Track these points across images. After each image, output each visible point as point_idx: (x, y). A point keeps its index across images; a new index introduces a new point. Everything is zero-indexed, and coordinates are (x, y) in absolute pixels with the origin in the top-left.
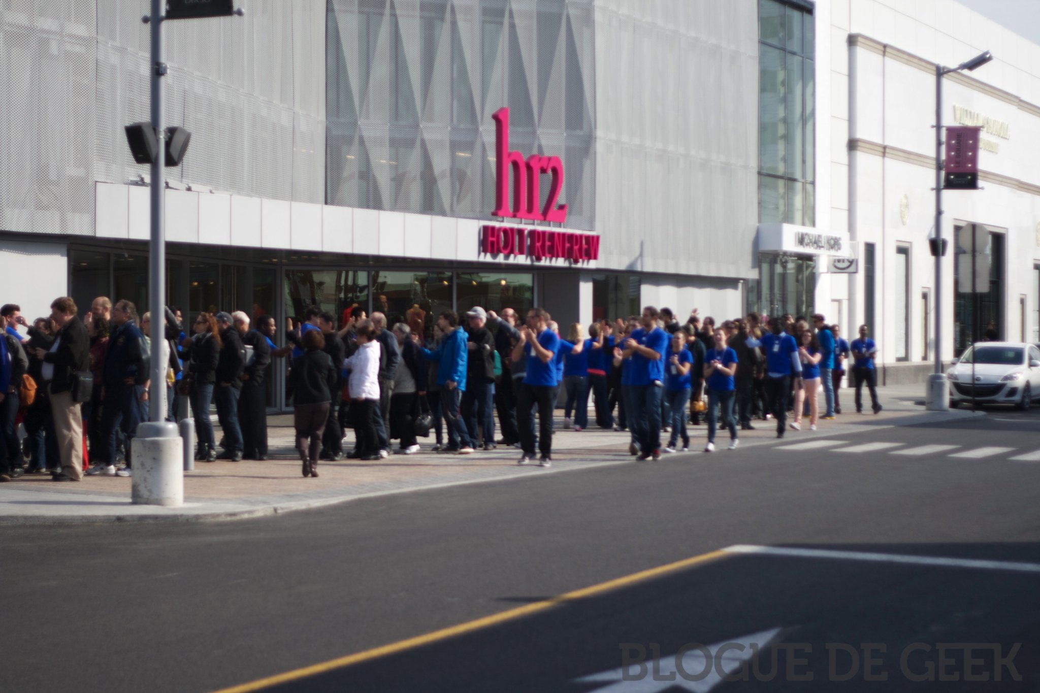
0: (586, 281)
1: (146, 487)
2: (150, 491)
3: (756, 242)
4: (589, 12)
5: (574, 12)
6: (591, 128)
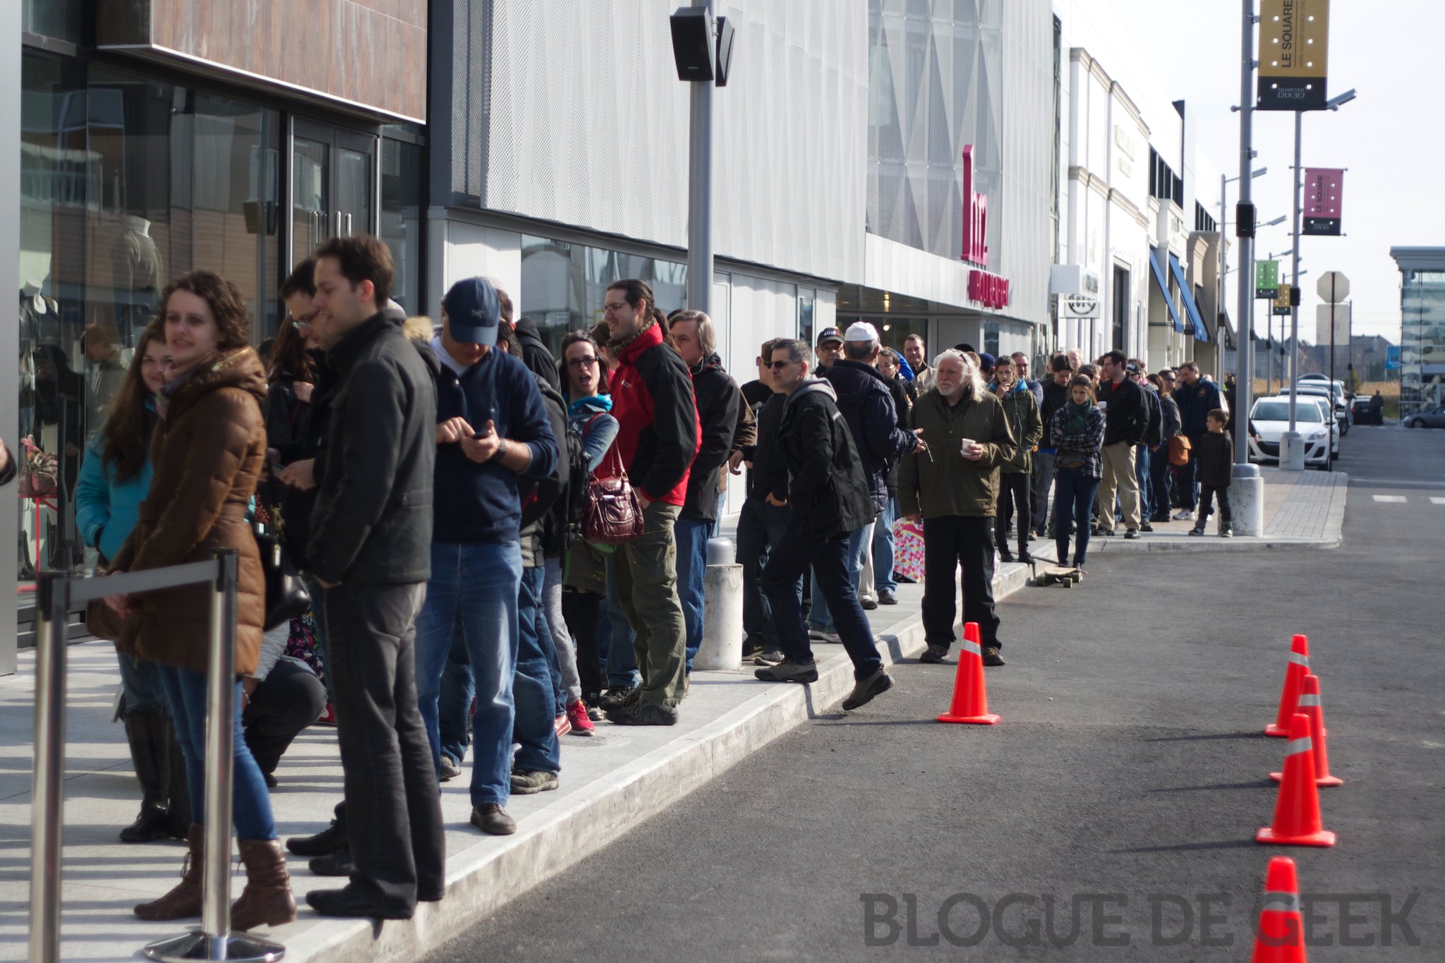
0: (984, 328)
3: (1049, 285)
4: (997, 39)
5: (984, 38)
6: (999, 165)
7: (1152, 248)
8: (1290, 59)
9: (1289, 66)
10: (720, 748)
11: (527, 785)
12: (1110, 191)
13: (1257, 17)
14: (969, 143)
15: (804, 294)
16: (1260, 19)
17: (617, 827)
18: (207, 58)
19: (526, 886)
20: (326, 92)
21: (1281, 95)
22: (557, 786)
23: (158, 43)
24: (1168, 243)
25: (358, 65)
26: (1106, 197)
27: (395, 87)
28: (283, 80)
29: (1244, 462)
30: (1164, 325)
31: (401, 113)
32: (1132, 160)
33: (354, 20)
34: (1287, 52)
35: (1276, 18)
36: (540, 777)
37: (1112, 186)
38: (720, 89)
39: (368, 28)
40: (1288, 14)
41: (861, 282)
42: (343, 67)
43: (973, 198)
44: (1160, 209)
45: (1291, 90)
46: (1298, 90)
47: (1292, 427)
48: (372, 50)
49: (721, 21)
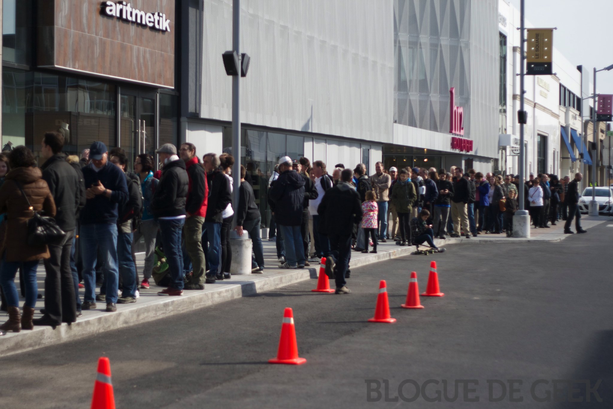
0: (463, 160)
1: (521, 232)
2: (523, 233)
3: (499, 142)
4: (467, 45)
5: (463, 45)
6: (469, 94)
7: (562, 126)
8: (538, 55)
9: (538, 58)
10: (216, 296)
11: (125, 301)
12: (535, 104)
13: (526, 40)
14: (452, 87)
15: (364, 147)
16: (527, 40)
17: (160, 315)
18: (78, 69)
19: (112, 328)
20: (130, 78)
21: (535, 69)
22: (136, 302)
23: (57, 65)
24: (569, 125)
25: (143, 69)
26: (533, 106)
27: (160, 76)
28: (110, 75)
29: (522, 209)
30: (568, 158)
31: (163, 85)
32: (548, 91)
33: (141, 53)
34: (537, 53)
35: (533, 40)
36: (130, 299)
37: (536, 102)
38: (244, 78)
39: (148, 55)
40: (538, 38)
41: (391, 142)
42: (137, 70)
43: (455, 108)
44: (567, 110)
45: (539, 67)
46: (542, 67)
47: (594, 198)
48: (149, 63)
49: (243, 55)
